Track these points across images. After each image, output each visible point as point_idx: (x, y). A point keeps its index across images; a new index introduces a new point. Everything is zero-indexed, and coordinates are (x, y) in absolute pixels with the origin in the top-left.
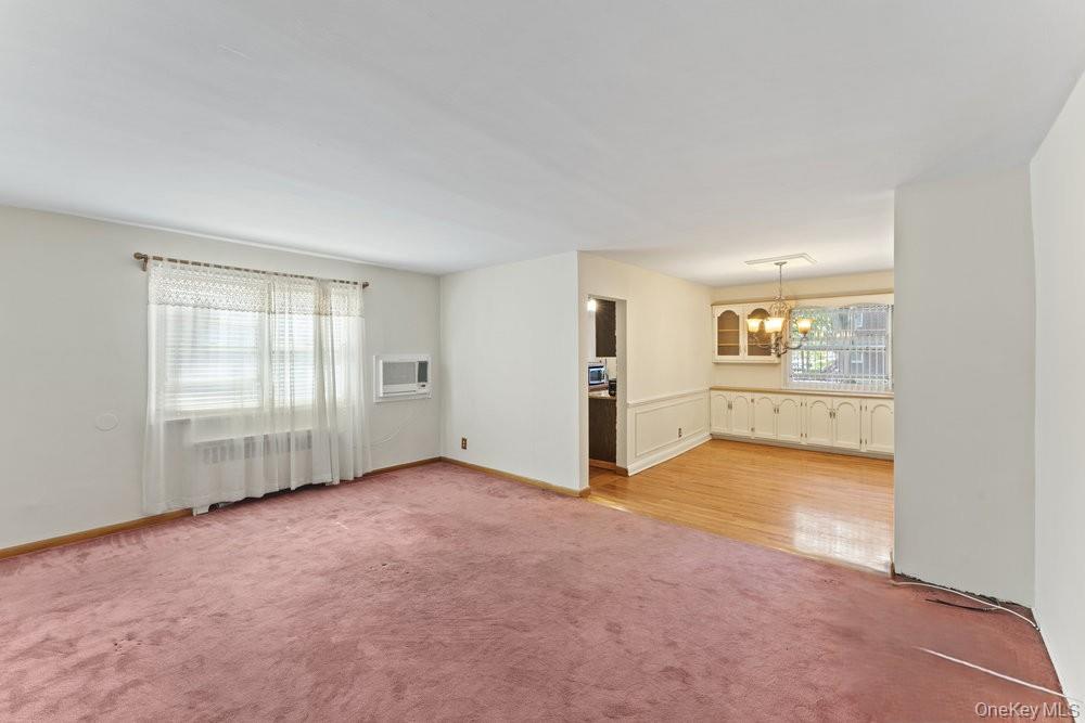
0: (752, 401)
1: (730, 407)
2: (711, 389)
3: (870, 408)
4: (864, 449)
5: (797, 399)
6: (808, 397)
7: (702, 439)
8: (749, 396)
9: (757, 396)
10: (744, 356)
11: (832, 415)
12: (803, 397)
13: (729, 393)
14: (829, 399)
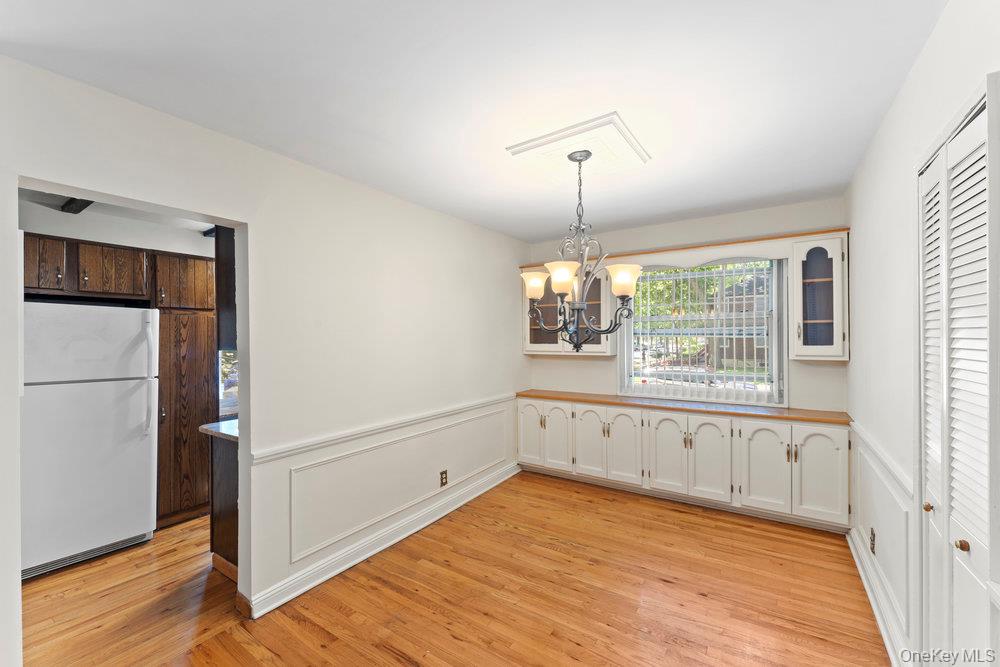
0: (573, 415)
1: (543, 423)
2: (519, 395)
3: (746, 434)
4: (737, 503)
5: (635, 413)
6: (652, 413)
7: (507, 473)
8: (567, 407)
9: (580, 408)
10: (563, 347)
11: (688, 442)
12: (645, 411)
13: (541, 402)
14: (684, 416)
